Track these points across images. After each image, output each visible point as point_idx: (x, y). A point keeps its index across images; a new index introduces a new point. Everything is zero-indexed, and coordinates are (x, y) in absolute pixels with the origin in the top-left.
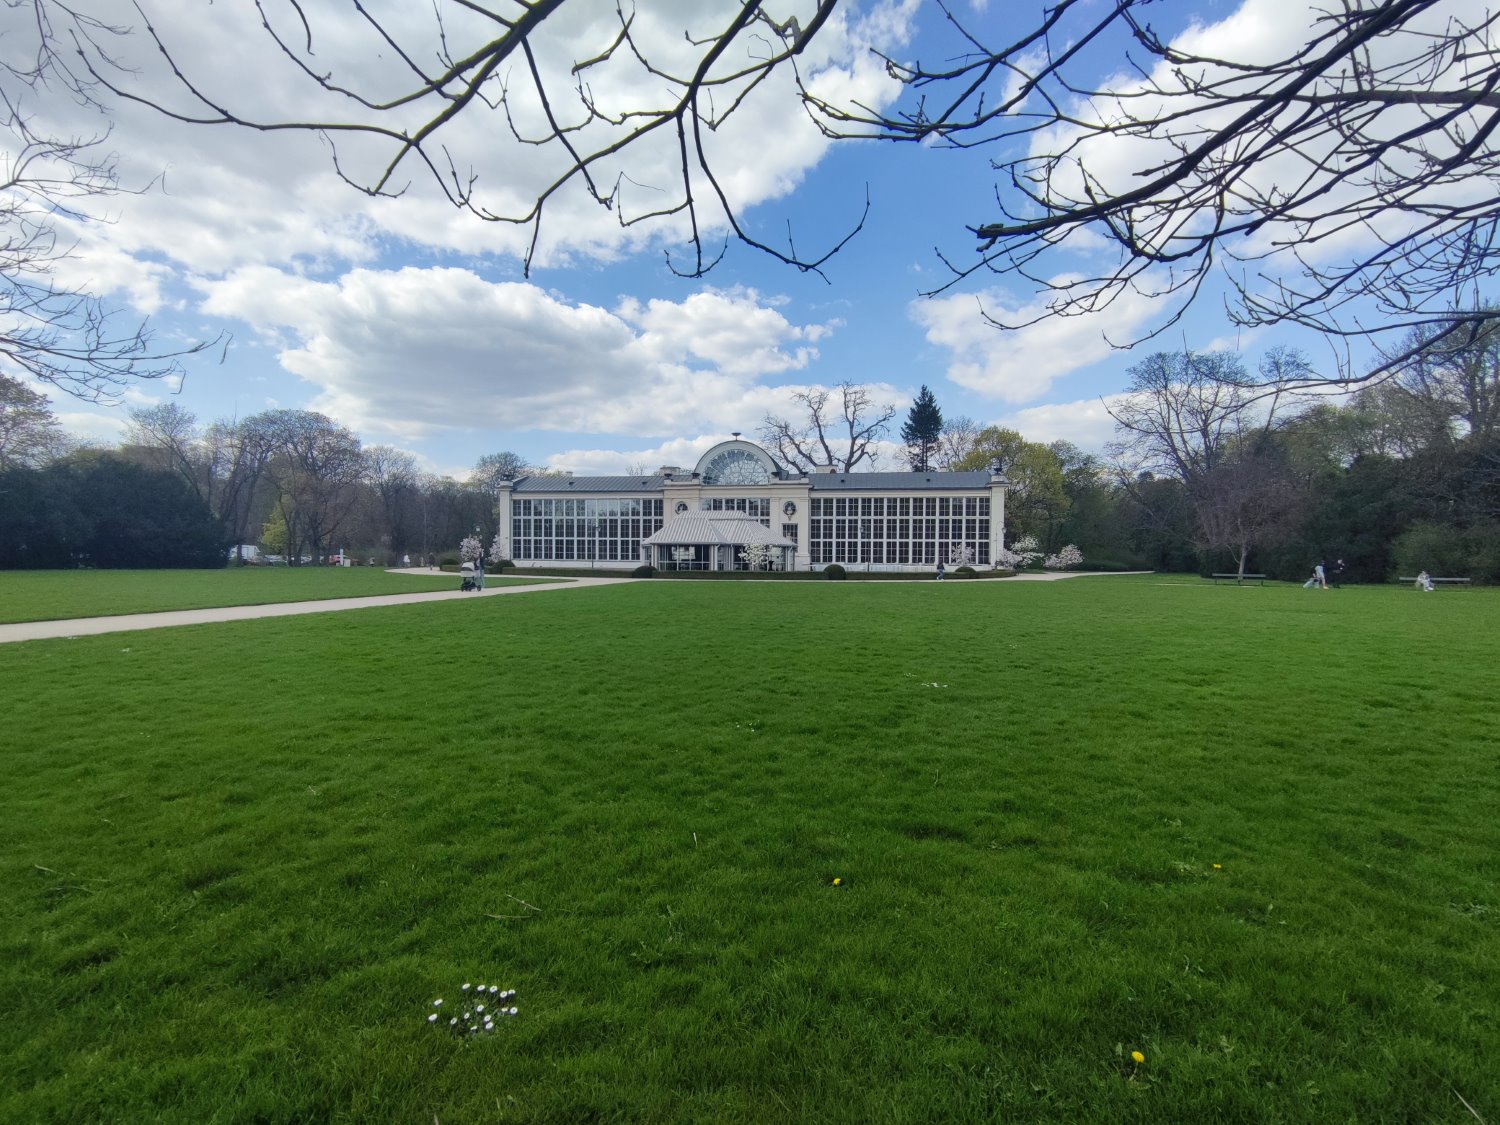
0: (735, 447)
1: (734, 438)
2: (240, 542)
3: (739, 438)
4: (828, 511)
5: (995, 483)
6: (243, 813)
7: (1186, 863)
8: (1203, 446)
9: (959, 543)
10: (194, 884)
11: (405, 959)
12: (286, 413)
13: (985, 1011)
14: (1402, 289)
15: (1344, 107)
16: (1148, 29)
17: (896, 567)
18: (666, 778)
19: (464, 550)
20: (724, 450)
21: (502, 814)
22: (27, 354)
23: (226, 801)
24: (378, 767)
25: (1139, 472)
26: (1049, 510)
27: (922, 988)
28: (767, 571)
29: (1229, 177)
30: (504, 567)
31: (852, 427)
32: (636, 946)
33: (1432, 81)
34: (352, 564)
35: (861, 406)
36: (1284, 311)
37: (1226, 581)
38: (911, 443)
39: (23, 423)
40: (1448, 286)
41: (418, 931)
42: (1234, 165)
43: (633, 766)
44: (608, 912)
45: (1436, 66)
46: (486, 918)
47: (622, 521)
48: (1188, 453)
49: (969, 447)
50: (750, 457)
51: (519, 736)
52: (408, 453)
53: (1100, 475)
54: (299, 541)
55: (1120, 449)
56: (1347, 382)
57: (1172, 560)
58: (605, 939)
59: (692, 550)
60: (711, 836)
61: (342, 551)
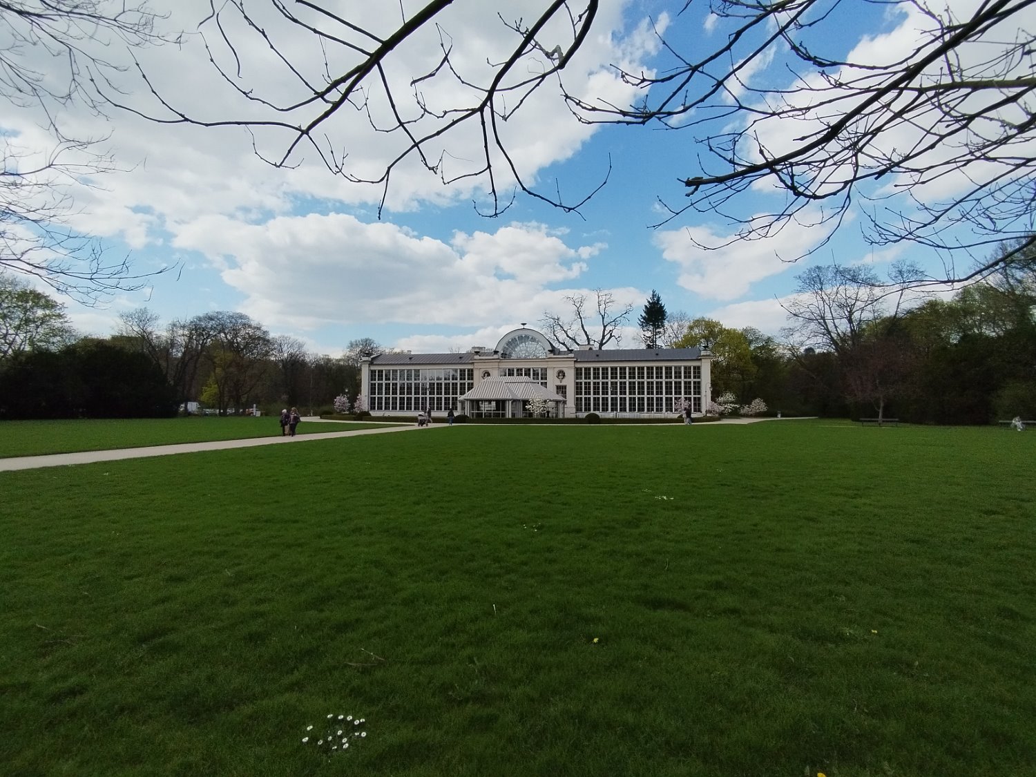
0: (523, 333)
1: (522, 327)
2: (187, 400)
3: (525, 327)
4: (587, 376)
5: (703, 356)
6: (179, 589)
7: (851, 629)
8: (849, 330)
9: (680, 398)
10: (143, 639)
11: (287, 695)
12: (221, 313)
13: (706, 739)
14: (989, 217)
15: (942, 93)
16: (801, 45)
17: (636, 415)
18: (474, 565)
19: (337, 404)
20: (516, 335)
21: (359, 590)
22: (50, 276)
23: (167, 580)
24: (274, 556)
25: (804, 348)
26: (742, 375)
27: (658, 721)
28: (545, 418)
29: (861, 144)
30: (364, 416)
31: (603, 318)
32: (452, 687)
33: (1005, 74)
34: (261, 415)
35: (609, 304)
36: (904, 233)
37: (869, 424)
38: (645, 329)
39: (48, 321)
40: (1024, 214)
41: (297, 675)
42: (865, 135)
43: (451, 556)
44: (432, 661)
45: (1008, 65)
46: (346, 666)
47: (446, 384)
48: (838, 334)
49: (686, 331)
50: (533, 340)
51: (371, 534)
52: (300, 339)
53: (777, 350)
54: (226, 399)
55: (791, 332)
56: (953, 282)
57: (830, 408)
58: (429, 682)
59: (494, 404)
60: (505, 607)
61: (255, 405)
